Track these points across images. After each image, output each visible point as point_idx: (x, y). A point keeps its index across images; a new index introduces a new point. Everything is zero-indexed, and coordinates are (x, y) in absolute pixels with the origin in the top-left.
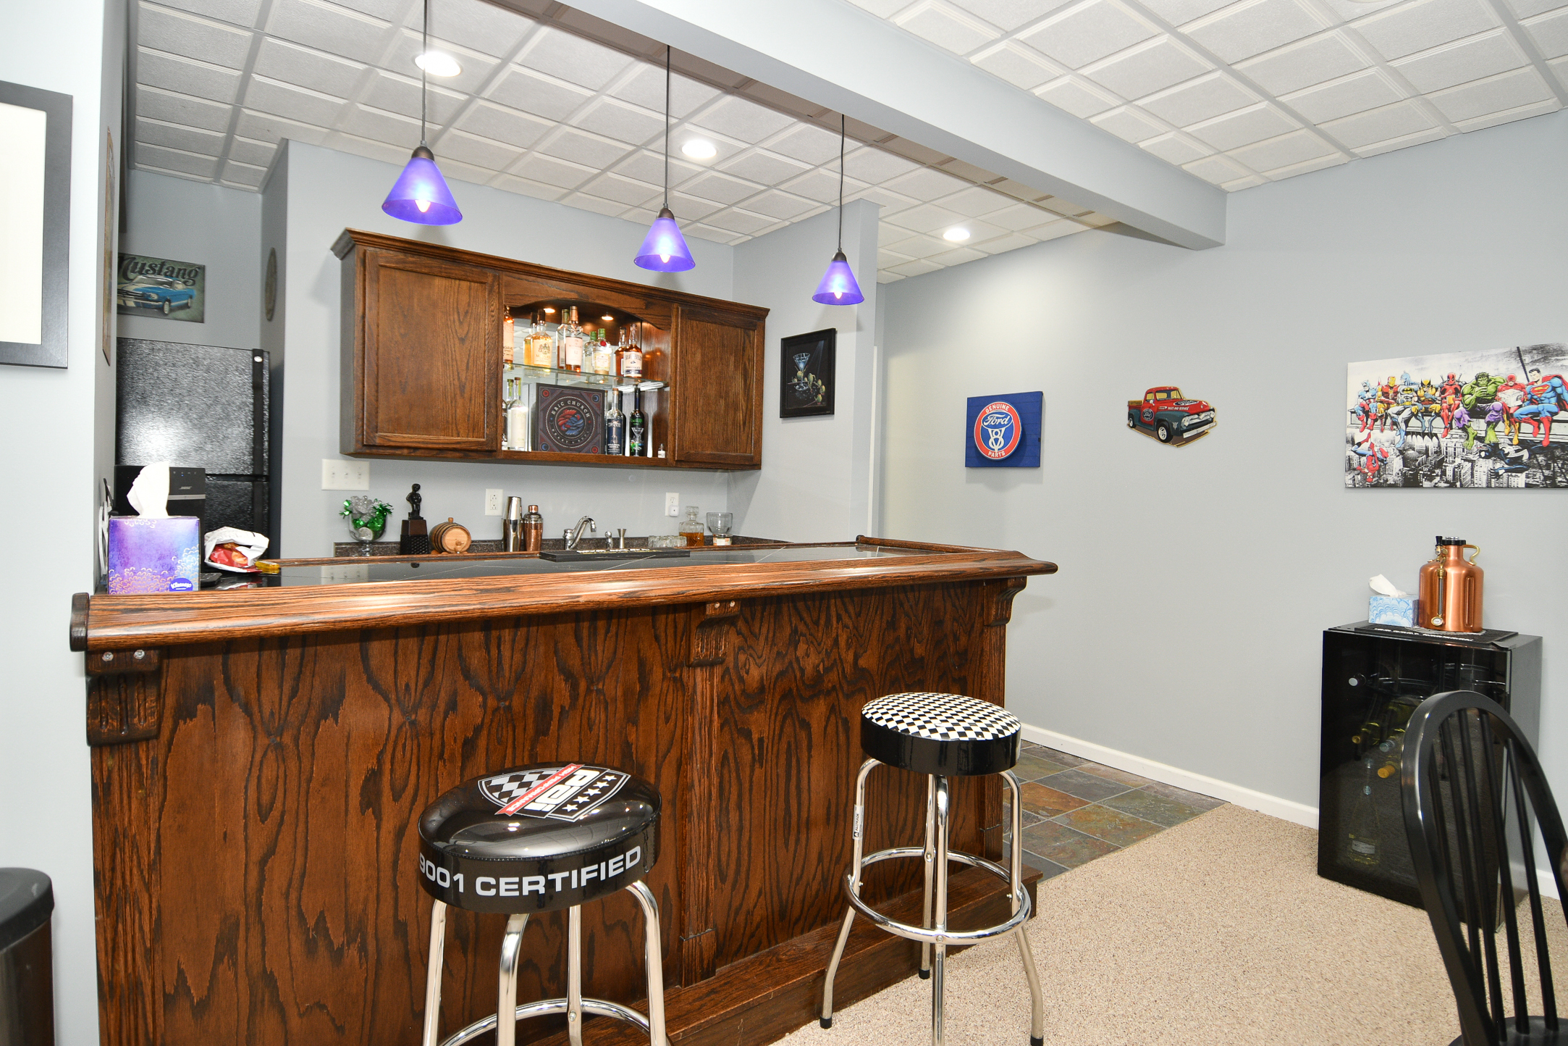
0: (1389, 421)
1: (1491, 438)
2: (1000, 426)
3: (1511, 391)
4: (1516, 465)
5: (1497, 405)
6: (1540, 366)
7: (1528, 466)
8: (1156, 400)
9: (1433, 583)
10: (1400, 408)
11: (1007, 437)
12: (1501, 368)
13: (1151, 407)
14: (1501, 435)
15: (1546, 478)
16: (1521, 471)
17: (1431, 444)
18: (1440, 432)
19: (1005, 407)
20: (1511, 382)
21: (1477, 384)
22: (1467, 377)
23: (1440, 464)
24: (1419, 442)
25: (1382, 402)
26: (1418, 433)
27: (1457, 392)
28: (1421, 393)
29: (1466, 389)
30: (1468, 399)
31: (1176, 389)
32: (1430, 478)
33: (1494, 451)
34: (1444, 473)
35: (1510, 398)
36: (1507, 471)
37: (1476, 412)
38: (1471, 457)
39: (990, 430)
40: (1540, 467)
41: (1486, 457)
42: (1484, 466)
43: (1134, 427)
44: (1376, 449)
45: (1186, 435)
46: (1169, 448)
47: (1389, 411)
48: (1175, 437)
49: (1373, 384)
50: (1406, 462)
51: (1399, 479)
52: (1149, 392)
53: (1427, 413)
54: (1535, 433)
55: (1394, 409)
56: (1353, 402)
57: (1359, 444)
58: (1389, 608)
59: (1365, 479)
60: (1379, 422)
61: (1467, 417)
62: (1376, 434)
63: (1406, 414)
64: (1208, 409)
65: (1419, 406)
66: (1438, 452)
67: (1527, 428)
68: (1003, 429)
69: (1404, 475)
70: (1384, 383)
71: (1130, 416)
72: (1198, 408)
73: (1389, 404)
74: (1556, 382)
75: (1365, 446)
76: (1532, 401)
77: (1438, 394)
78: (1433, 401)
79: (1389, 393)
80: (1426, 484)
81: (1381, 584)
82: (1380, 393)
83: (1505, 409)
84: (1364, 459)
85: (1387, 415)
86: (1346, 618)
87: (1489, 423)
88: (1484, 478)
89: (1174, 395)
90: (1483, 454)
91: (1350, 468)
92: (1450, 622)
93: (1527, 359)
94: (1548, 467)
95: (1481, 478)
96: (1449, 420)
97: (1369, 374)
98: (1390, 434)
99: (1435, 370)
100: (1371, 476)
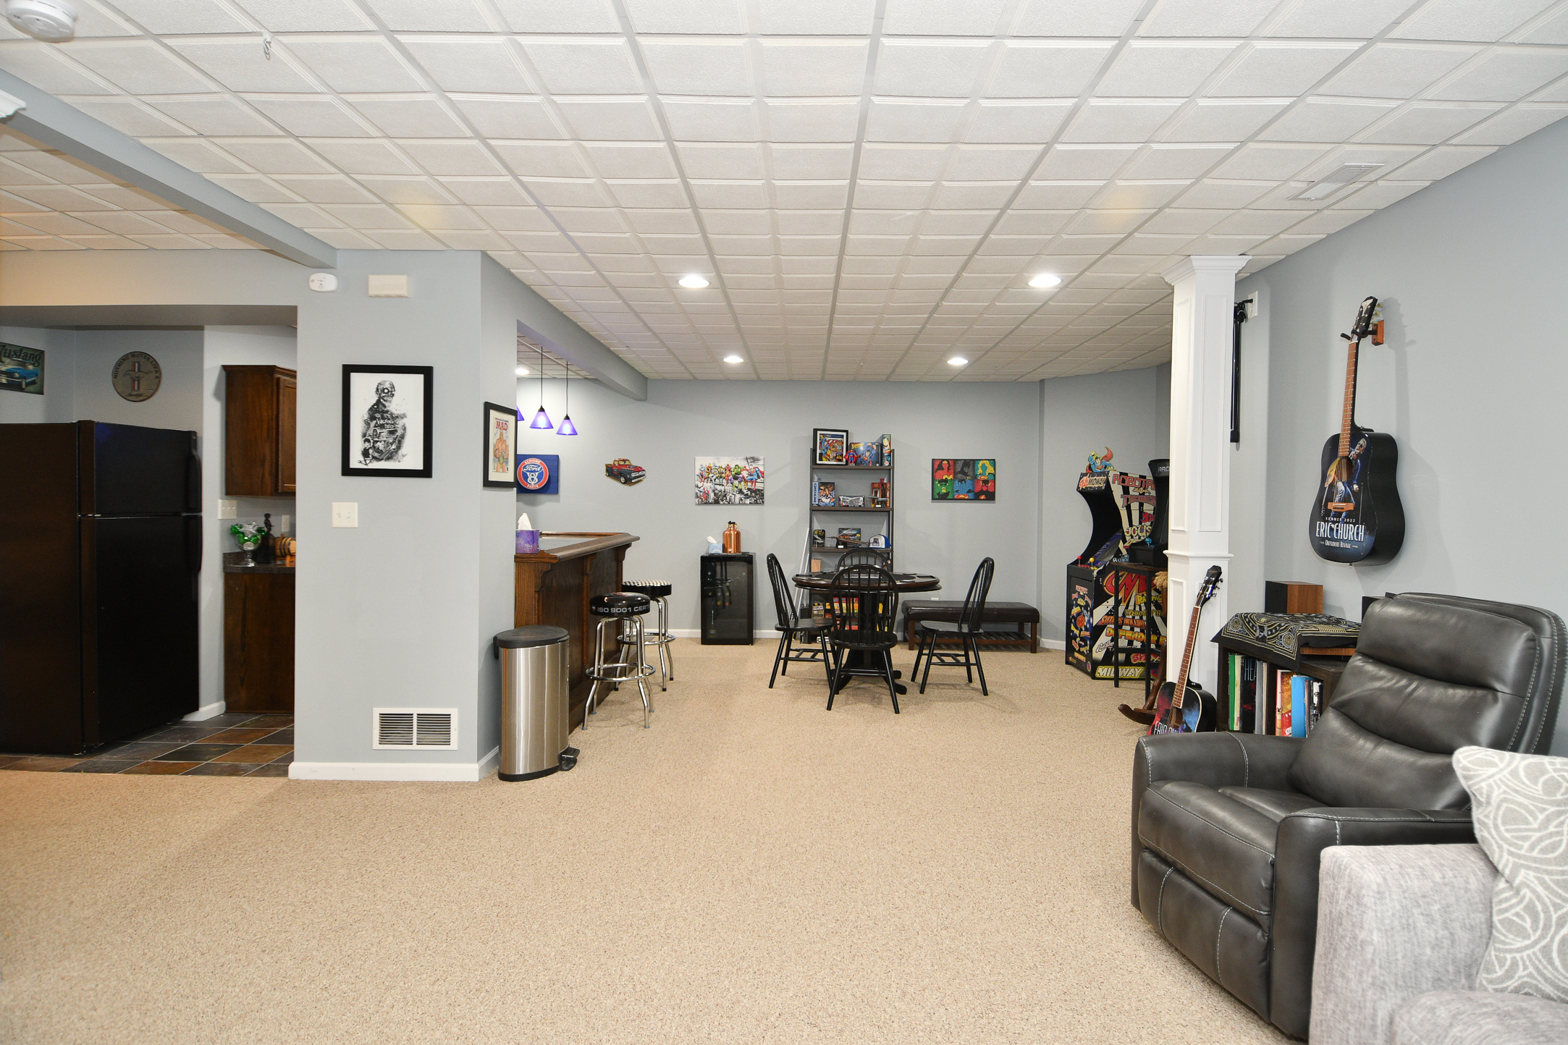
0: (709, 480)
1: (740, 487)
3: (745, 471)
4: (747, 496)
5: (741, 476)
6: (752, 464)
7: (750, 497)
8: (619, 464)
9: (727, 537)
12: (742, 464)
13: (616, 467)
14: (742, 486)
15: (756, 501)
16: (749, 499)
17: (722, 488)
18: (725, 484)
20: (745, 469)
21: (735, 468)
22: (732, 466)
23: (725, 496)
24: (719, 488)
25: (707, 472)
26: (718, 485)
27: (730, 470)
28: (718, 470)
29: (732, 470)
30: (733, 473)
31: (629, 461)
32: (722, 501)
33: (741, 492)
35: (745, 474)
36: (745, 499)
37: (735, 478)
38: (734, 493)
40: (754, 497)
42: (738, 496)
43: (609, 476)
44: (705, 490)
45: (633, 481)
46: (626, 487)
48: (628, 482)
49: (704, 466)
50: (715, 494)
51: (713, 501)
52: (615, 461)
53: (721, 477)
54: (752, 486)
55: (711, 475)
56: (698, 472)
57: (700, 488)
58: (715, 547)
59: (702, 501)
60: (706, 480)
61: (732, 479)
62: (705, 484)
63: (714, 477)
64: (642, 470)
65: (718, 475)
66: (725, 492)
67: (749, 484)
69: (715, 499)
70: (708, 465)
71: (607, 471)
72: (638, 469)
73: (709, 473)
74: (757, 469)
75: (702, 488)
76: (751, 475)
77: (723, 471)
78: (722, 473)
79: (709, 469)
80: (721, 503)
81: (713, 540)
82: (706, 469)
83: (743, 477)
84: (701, 493)
85: (709, 477)
86: (705, 552)
88: (739, 501)
89: (627, 463)
90: (738, 493)
91: (697, 497)
92: (732, 550)
93: (749, 461)
95: (737, 501)
96: (727, 480)
97: (702, 462)
98: (710, 484)
99: (723, 462)
100: (704, 500)
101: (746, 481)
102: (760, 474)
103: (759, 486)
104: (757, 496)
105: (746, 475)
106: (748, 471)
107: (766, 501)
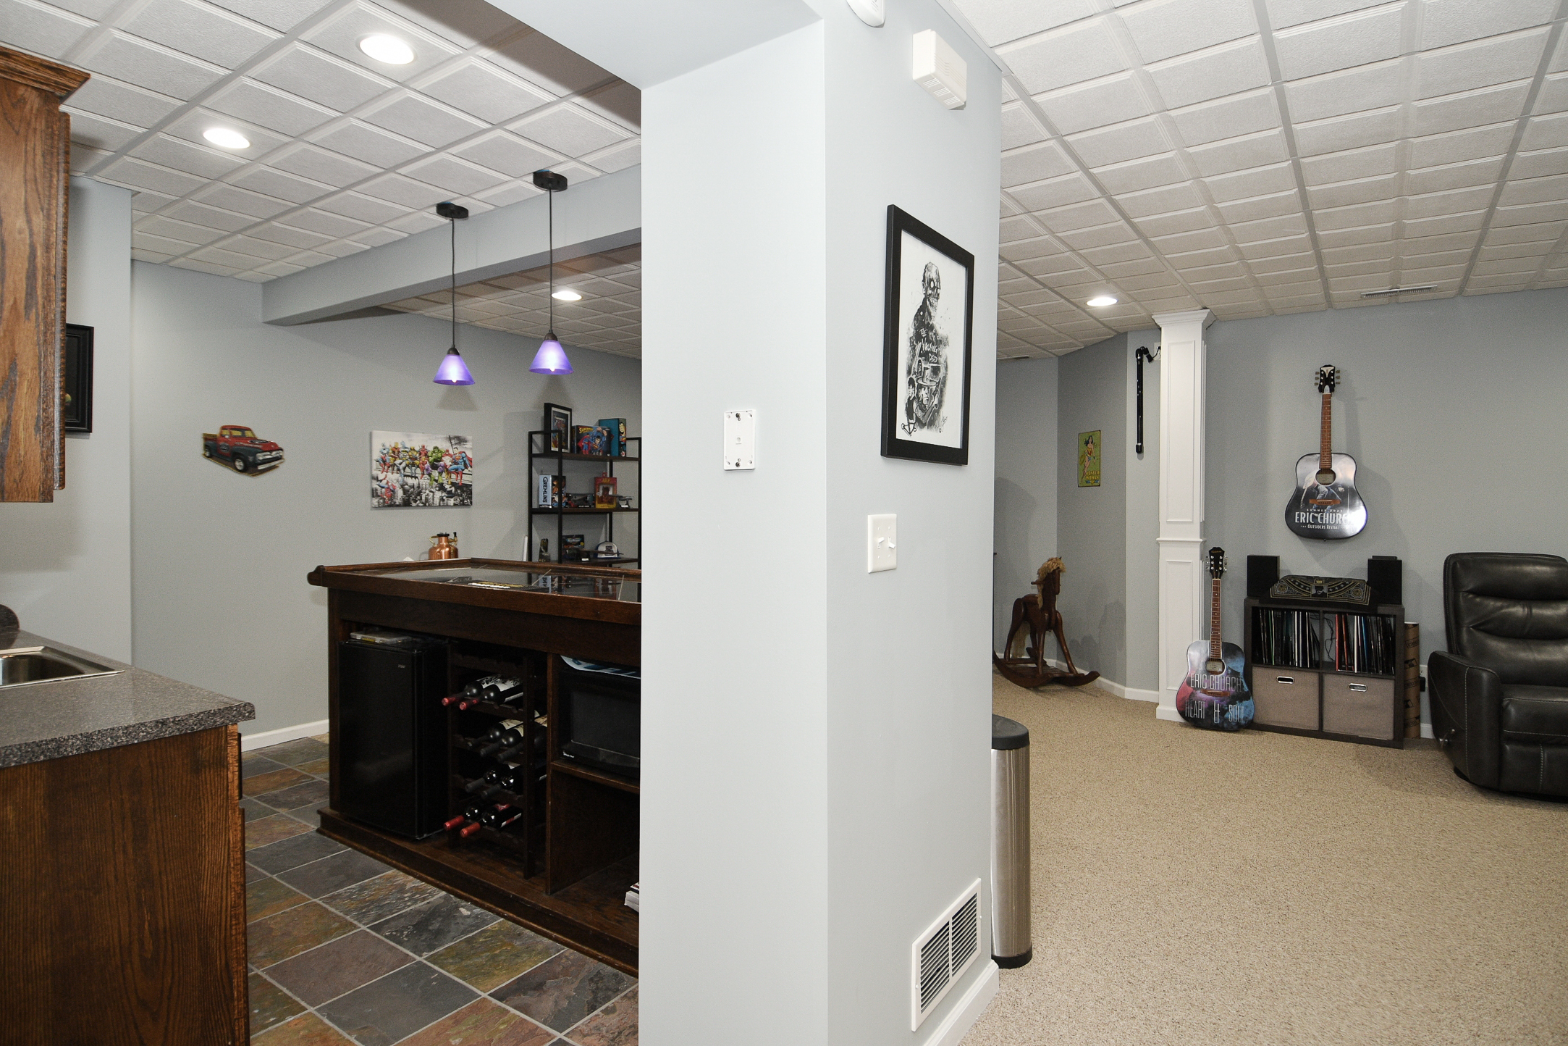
0: (396, 468)
1: (440, 481)
3: (447, 457)
4: (450, 495)
5: (442, 463)
6: (457, 446)
7: (454, 495)
8: (231, 435)
10: (401, 461)
12: (444, 445)
13: (226, 441)
14: (444, 479)
15: (461, 501)
16: (452, 498)
17: (415, 482)
18: (419, 476)
20: (447, 453)
21: (434, 452)
22: (430, 448)
23: (419, 494)
24: (410, 481)
25: (392, 456)
26: (409, 476)
27: (426, 455)
28: (410, 454)
29: (429, 454)
30: (431, 459)
31: (249, 429)
32: (415, 501)
33: (442, 488)
34: (421, 499)
35: (447, 461)
36: (447, 497)
37: (434, 467)
38: (432, 490)
40: (459, 495)
41: (439, 490)
42: (438, 494)
43: (210, 457)
44: (390, 484)
45: (260, 468)
46: (245, 479)
47: (396, 462)
48: (251, 468)
49: (387, 446)
50: (405, 492)
51: (401, 502)
52: (224, 428)
53: (413, 465)
54: (457, 479)
55: (398, 462)
56: (377, 455)
57: (381, 481)
59: (384, 502)
60: (390, 469)
61: (430, 469)
62: (389, 474)
63: (404, 465)
64: (276, 448)
65: (410, 461)
66: (419, 487)
67: (454, 476)
69: (403, 499)
70: (393, 446)
71: (206, 447)
72: (271, 447)
73: (396, 458)
74: (464, 455)
75: (384, 482)
76: (456, 463)
77: (418, 455)
78: (416, 459)
79: (395, 452)
80: (414, 504)
82: (391, 451)
83: (445, 466)
84: (384, 490)
85: (395, 464)
87: (439, 473)
88: (438, 501)
89: (248, 434)
90: (437, 489)
91: (376, 495)
93: (453, 442)
94: (461, 496)
95: (437, 501)
96: (423, 470)
97: (384, 440)
98: (396, 476)
99: (416, 442)
100: (387, 501)
101: (449, 472)
102: (467, 462)
103: (466, 479)
104: (463, 494)
105: (448, 463)
106: (451, 456)
107: (474, 500)
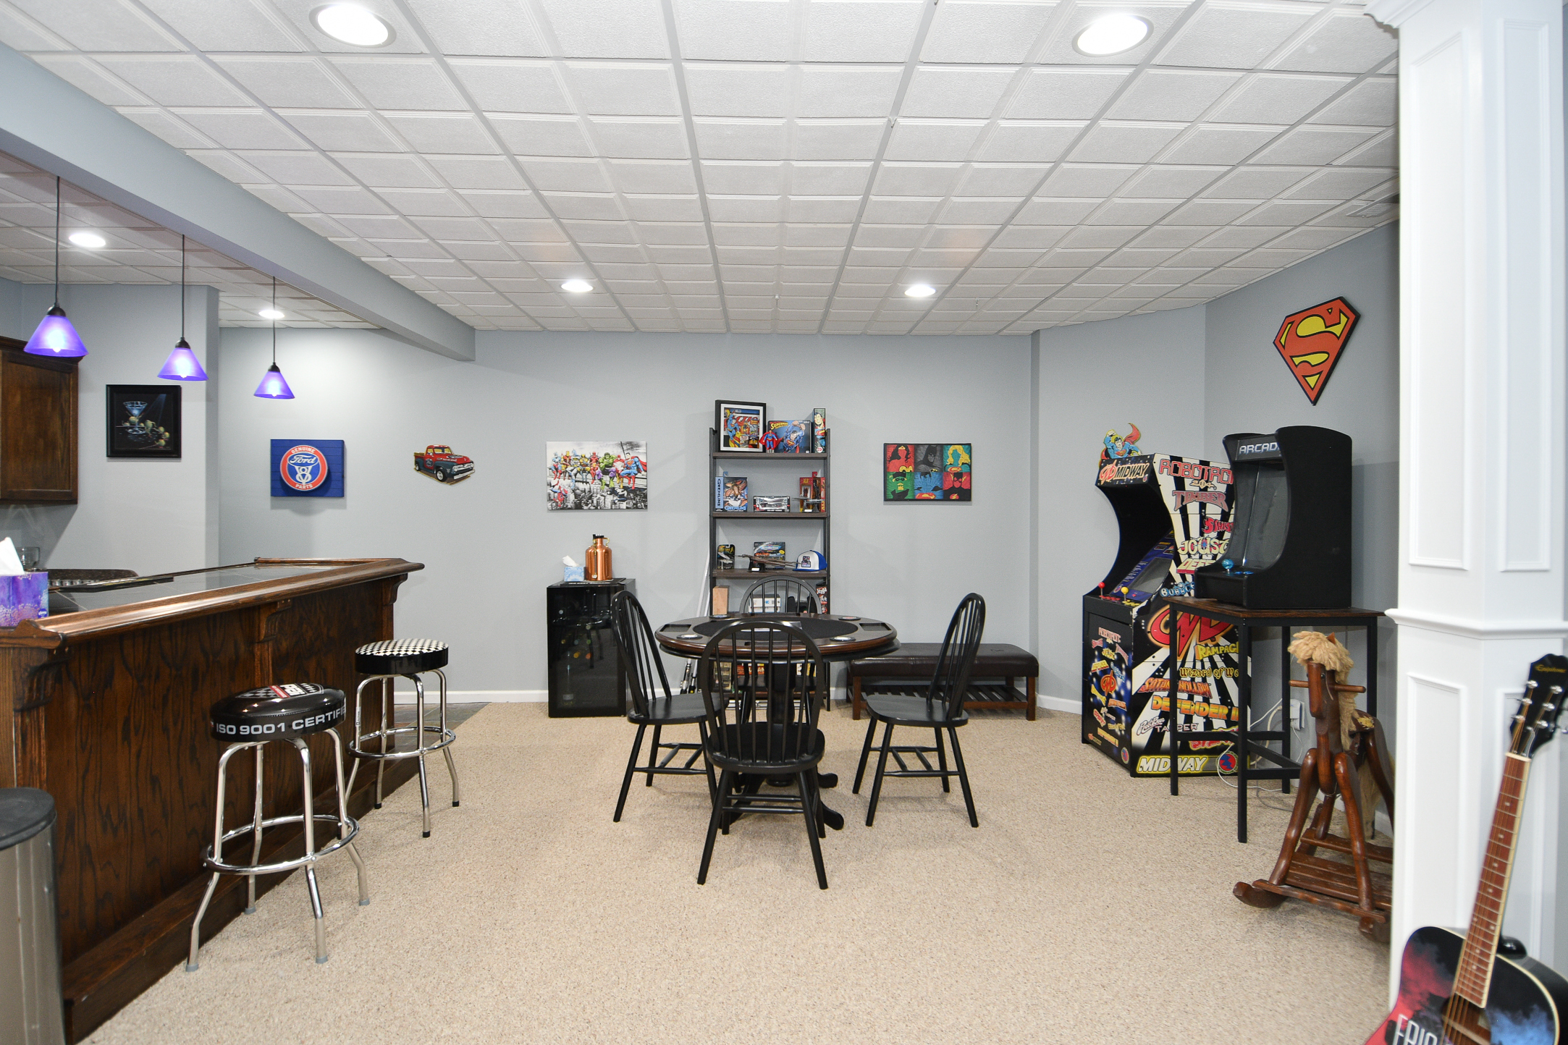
0: (567, 475)
1: (612, 485)
2: (307, 464)
3: (619, 462)
4: (622, 498)
5: (613, 469)
6: (629, 451)
7: (627, 499)
8: (434, 453)
9: (591, 557)
10: (572, 468)
11: (314, 473)
12: (615, 451)
13: (431, 457)
14: (615, 483)
15: (634, 504)
16: (624, 501)
17: (586, 487)
18: (590, 481)
19: (311, 450)
20: (619, 459)
21: (605, 458)
22: (601, 455)
23: (591, 497)
24: (581, 486)
25: (564, 464)
26: (580, 482)
27: (597, 461)
28: (581, 461)
29: (600, 460)
30: (602, 465)
31: (448, 448)
32: (587, 505)
33: (613, 492)
34: (593, 502)
35: (619, 466)
36: (619, 501)
37: (605, 472)
38: (603, 494)
39: (297, 467)
40: (631, 499)
41: (610, 494)
42: (610, 498)
43: (419, 470)
44: (562, 489)
45: (456, 477)
46: (445, 486)
47: (567, 469)
48: (448, 478)
49: (559, 455)
50: (576, 496)
51: (573, 505)
52: (429, 447)
53: (584, 471)
54: (629, 483)
55: (569, 468)
56: (550, 464)
57: (554, 486)
58: (574, 573)
59: (557, 505)
60: (562, 475)
61: (601, 474)
62: (561, 480)
63: (575, 471)
64: (468, 461)
65: (581, 467)
66: (590, 491)
67: (626, 480)
68: (310, 467)
69: (575, 503)
70: (565, 454)
71: (417, 463)
72: (464, 460)
73: (567, 465)
74: (636, 459)
75: (557, 487)
76: (628, 468)
77: (589, 462)
78: (587, 465)
79: (567, 460)
80: (585, 507)
81: (569, 561)
82: (562, 460)
83: (617, 471)
84: (556, 494)
85: (566, 471)
86: (555, 581)
87: (611, 478)
88: (610, 504)
89: (446, 451)
90: (609, 493)
91: (550, 499)
92: (598, 577)
93: (625, 447)
94: (634, 499)
95: (608, 505)
96: (594, 475)
97: (557, 449)
98: (568, 482)
99: (587, 450)
100: (559, 504)
101: (620, 477)
102: (640, 467)
103: (639, 483)
104: (638, 498)
105: (620, 468)
106: (623, 462)
107: (649, 503)
